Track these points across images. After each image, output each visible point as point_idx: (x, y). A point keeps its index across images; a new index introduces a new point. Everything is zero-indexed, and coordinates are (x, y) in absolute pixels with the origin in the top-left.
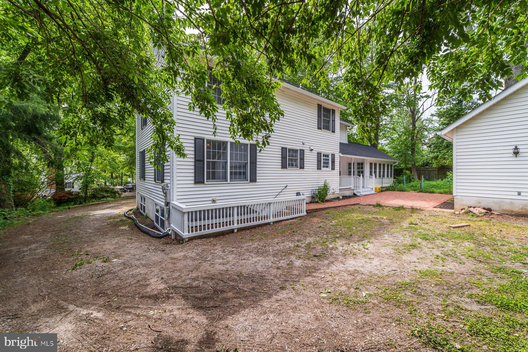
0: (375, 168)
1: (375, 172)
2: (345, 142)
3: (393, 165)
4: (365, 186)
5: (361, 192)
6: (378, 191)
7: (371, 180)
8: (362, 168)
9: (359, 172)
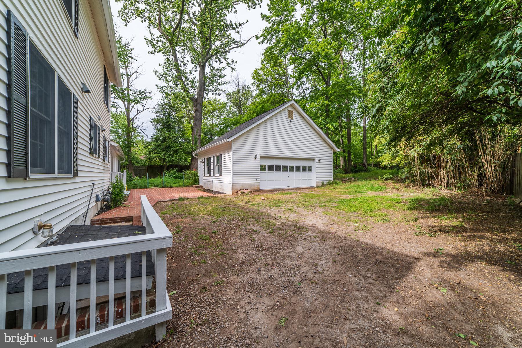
3: (121, 162)
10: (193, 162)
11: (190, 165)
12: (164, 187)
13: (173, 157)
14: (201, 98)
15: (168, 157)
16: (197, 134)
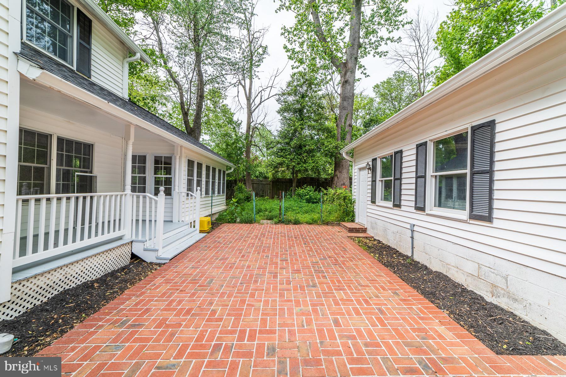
0: (199, 175)
1: (199, 183)
2: (120, 94)
3: (227, 172)
4: (175, 220)
5: (159, 247)
6: (206, 228)
7: (190, 201)
8: (168, 171)
9: (158, 182)
10: (337, 173)
11: (332, 178)
12: (283, 222)
13: (305, 162)
14: (353, 58)
15: (298, 164)
16: (345, 123)
